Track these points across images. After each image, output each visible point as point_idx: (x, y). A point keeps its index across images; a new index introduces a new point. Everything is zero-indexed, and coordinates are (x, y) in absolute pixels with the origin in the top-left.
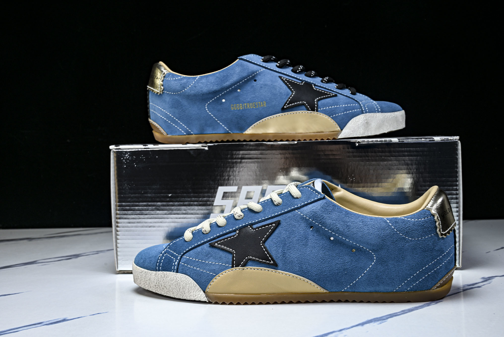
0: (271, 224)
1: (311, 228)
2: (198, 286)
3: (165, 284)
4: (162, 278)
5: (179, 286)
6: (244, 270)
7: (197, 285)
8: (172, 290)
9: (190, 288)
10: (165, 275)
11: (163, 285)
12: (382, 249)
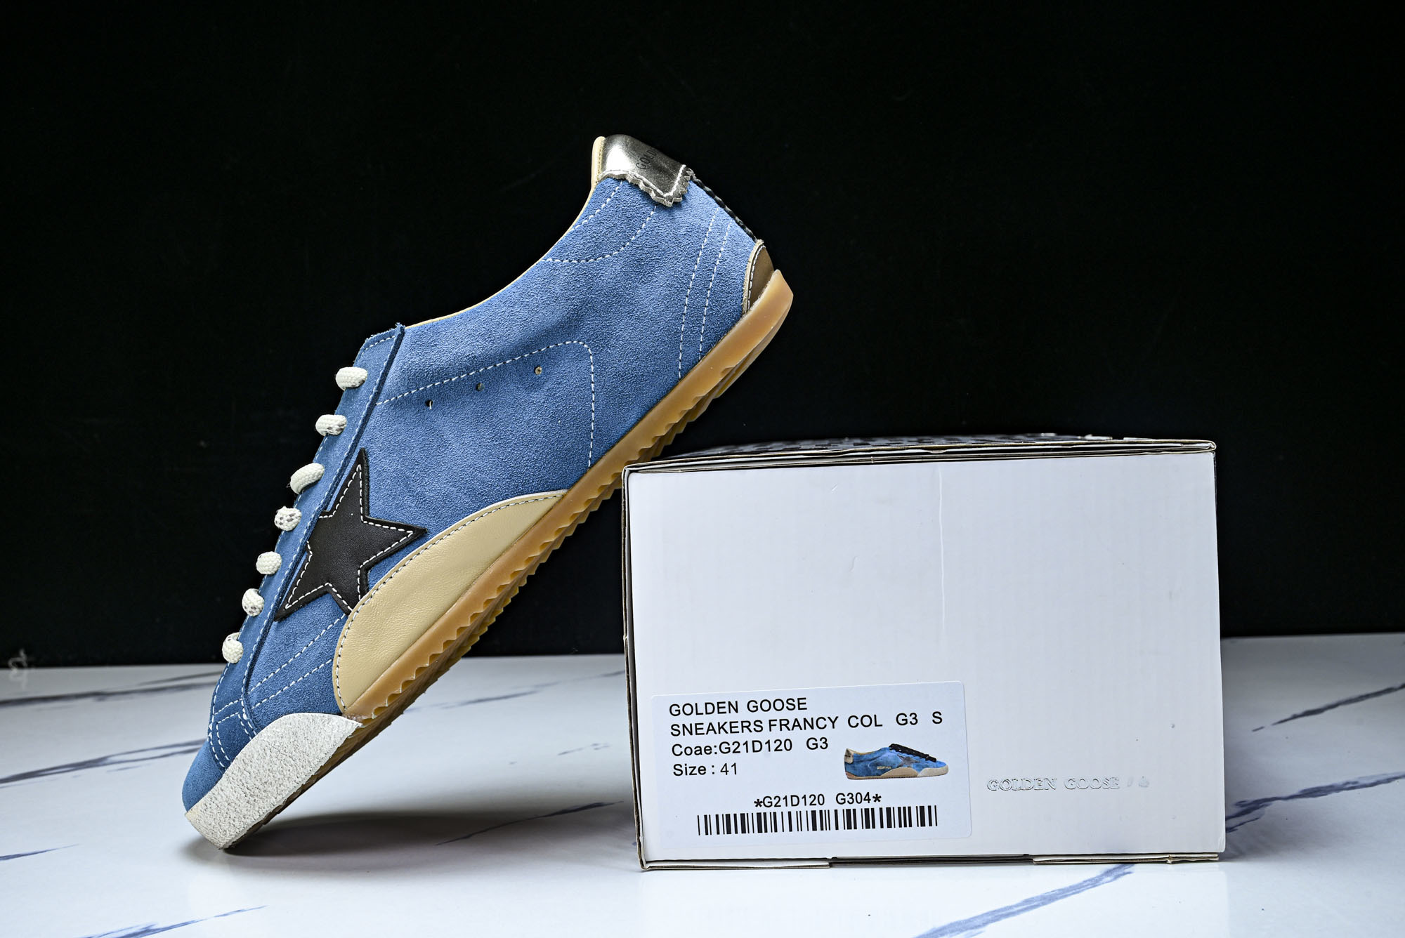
0: (354, 469)
1: (429, 406)
2: (317, 714)
3: (261, 779)
4: (245, 772)
5: (285, 751)
6: (374, 597)
7: (313, 714)
8: (282, 776)
9: (308, 733)
10: (243, 760)
11: (258, 783)
12: (582, 316)
